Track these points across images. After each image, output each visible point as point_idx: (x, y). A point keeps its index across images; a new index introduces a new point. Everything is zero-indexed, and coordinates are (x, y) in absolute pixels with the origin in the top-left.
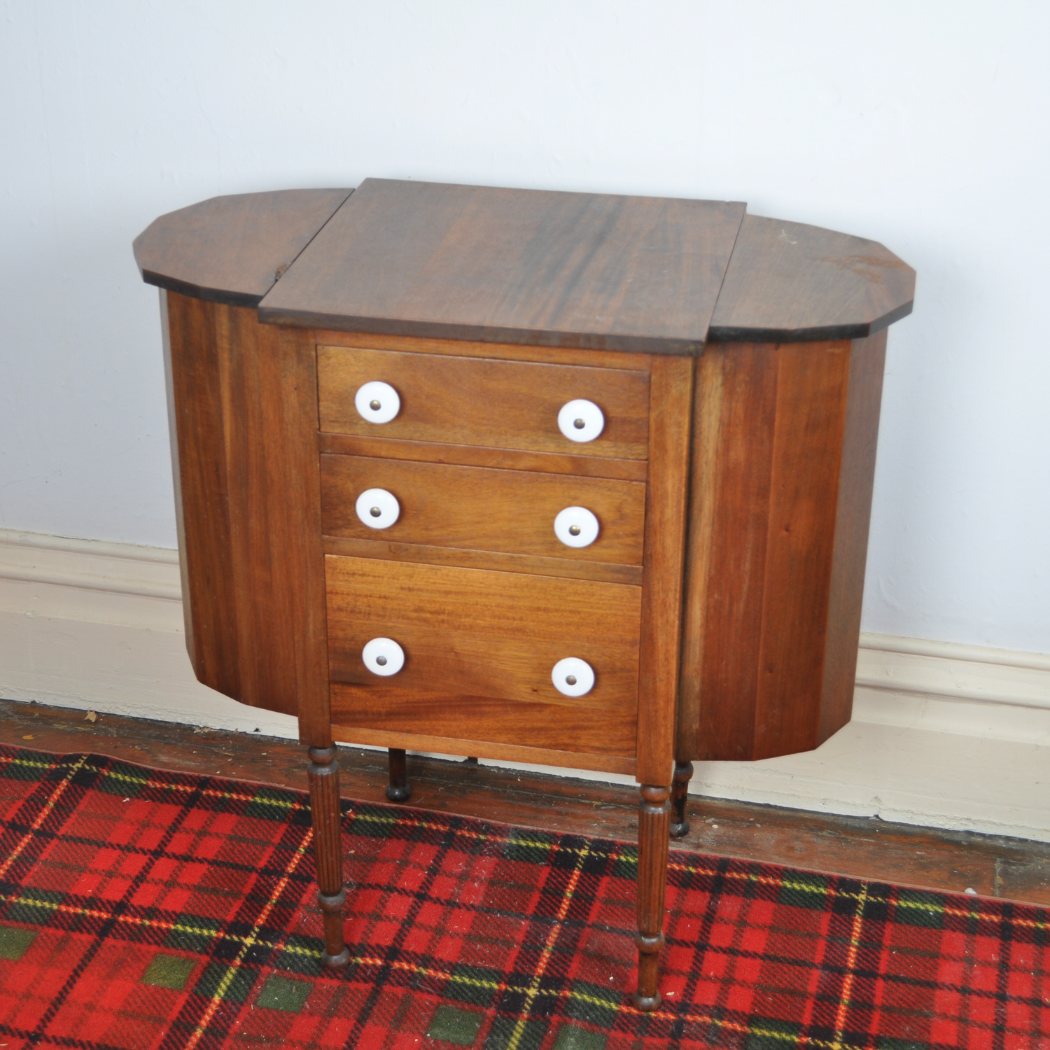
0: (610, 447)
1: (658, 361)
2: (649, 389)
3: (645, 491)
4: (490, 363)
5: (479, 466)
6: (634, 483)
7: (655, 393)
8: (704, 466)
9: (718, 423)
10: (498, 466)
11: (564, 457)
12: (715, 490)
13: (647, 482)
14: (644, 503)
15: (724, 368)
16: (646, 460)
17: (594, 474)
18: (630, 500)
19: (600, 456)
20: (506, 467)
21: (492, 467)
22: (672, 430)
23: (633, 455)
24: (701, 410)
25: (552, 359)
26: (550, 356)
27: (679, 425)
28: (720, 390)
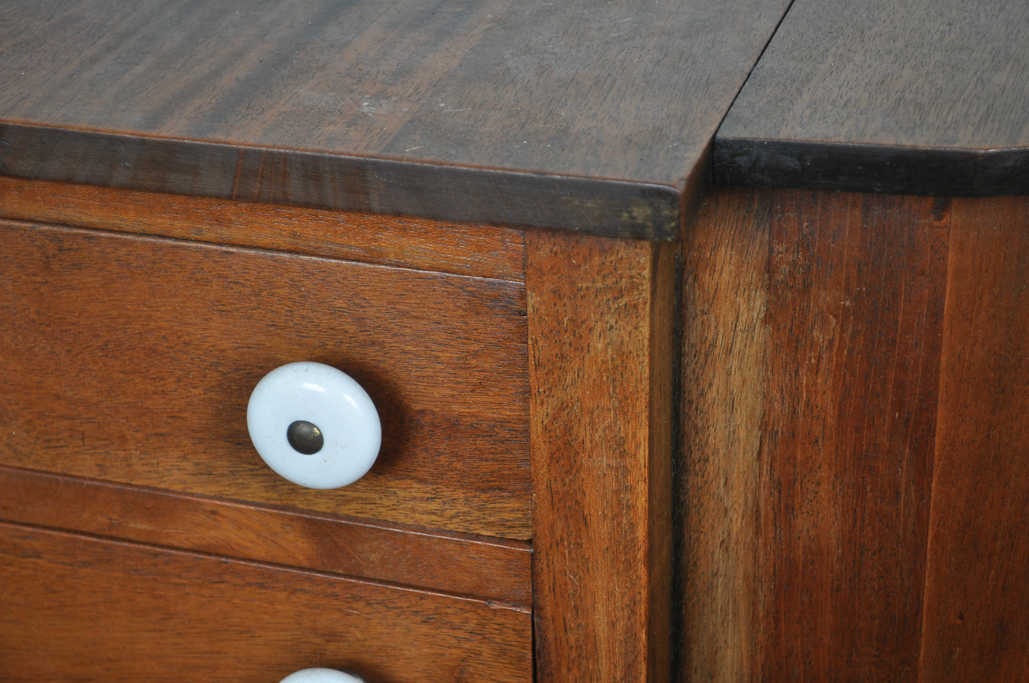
0: (422, 499)
1: (544, 250)
2: (522, 333)
3: (530, 633)
4: (55, 238)
5: (60, 529)
6: (496, 606)
7: (540, 348)
8: (718, 554)
9: (757, 433)
10: (114, 533)
11: (292, 519)
12: (754, 619)
13: (535, 608)
14: (528, 663)
15: (769, 268)
16: (530, 542)
17: (382, 574)
18: (487, 652)
19: (395, 524)
20: (132, 536)
21: (99, 536)
22: (603, 461)
23: (491, 524)
24: (703, 394)
25: (224, 233)
26: (220, 221)
27: (620, 448)
28: (760, 335)
